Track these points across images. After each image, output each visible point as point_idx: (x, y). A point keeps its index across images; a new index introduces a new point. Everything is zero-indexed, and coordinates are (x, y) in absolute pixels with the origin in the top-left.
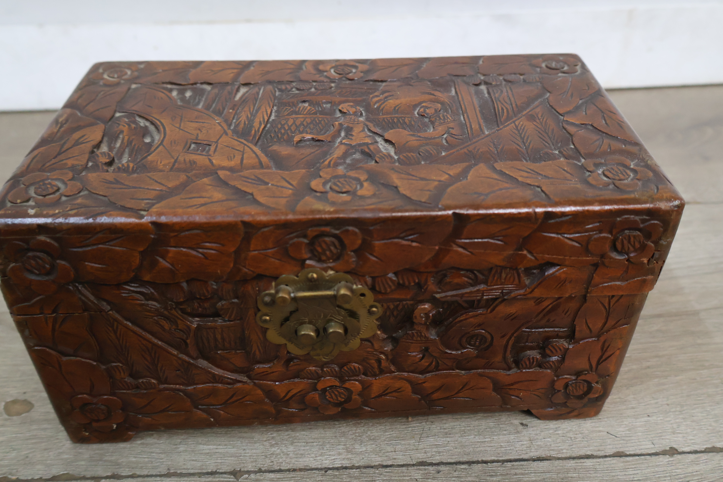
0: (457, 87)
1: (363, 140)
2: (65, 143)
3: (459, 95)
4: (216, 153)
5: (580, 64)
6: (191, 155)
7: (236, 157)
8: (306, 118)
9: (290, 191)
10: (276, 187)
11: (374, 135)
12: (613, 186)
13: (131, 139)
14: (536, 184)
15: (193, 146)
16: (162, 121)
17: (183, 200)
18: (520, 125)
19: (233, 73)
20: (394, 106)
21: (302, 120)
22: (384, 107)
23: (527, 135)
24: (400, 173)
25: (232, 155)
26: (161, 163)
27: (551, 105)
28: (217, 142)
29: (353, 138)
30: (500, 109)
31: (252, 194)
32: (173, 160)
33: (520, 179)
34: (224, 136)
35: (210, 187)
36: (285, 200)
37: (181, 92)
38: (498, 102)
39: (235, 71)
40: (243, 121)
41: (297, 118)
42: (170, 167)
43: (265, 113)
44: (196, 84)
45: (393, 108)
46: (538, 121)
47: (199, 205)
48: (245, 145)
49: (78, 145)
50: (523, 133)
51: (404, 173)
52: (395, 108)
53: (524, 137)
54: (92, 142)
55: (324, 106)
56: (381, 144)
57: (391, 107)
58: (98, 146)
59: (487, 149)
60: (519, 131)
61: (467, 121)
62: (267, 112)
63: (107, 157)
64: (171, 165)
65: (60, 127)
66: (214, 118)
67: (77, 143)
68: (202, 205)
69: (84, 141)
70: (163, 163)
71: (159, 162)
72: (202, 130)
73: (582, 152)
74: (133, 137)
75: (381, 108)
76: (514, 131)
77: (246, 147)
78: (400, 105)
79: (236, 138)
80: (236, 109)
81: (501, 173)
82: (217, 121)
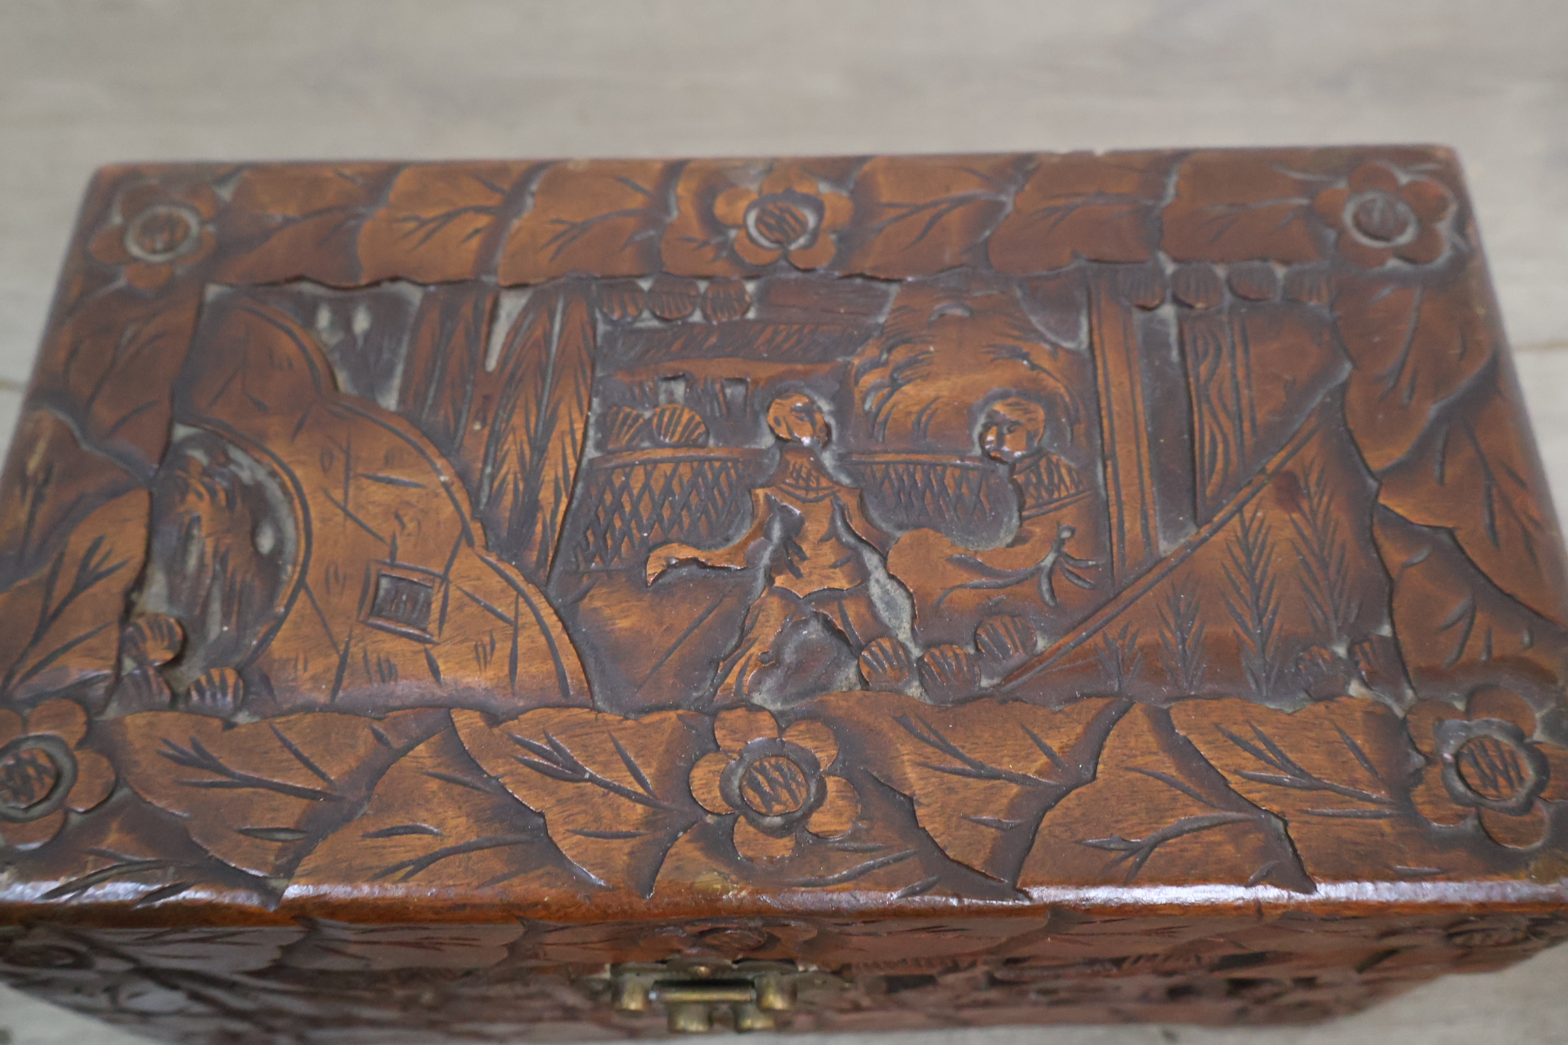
0: (1095, 321)
1: (828, 577)
2: (54, 574)
3: (1099, 364)
4: (447, 630)
5: (1453, 209)
6: (382, 636)
7: (498, 646)
8: (677, 462)
9: (640, 808)
10: (601, 790)
11: (862, 548)
12: (1476, 822)
13: (222, 549)
14: (1276, 808)
15: (384, 583)
16: (299, 473)
17: (368, 842)
18: (1256, 524)
19: (477, 231)
20: (916, 409)
21: (667, 468)
22: (889, 413)
23: (1270, 571)
24: (923, 739)
25: (487, 639)
26: (305, 669)
27: (1351, 427)
28: (444, 579)
29: (804, 568)
30: (1207, 438)
31: (541, 815)
32: (335, 659)
33: (1234, 781)
34: (464, 550)
35: (434, 785)
36: (627, 846)
37: (344, 321)
38: (1205, 407)
39: (483, 221)
40: (510, 477)
41: (656, 463)
42: (331, 686)
43: (568, 440)
44: (376, 283)
45: (913, 417)
46: (1305, 505)
47: (411, 862)
48: (520, 593)
49: (88, 585)
50: (1261, 564)
51: (933, 738)
52: (921, 413)
53: (1262, 581)
54: (122, 571)
55: (728, 391)
56: (878, 581)
57: (910, 413)
58: (140, 582)
59: (1157, 636)
60: (1249, 554)
61: (1112, 493)
62: (572, 432)
63: (166, 643)
64: (332, 675)
65: (38, 499)
66: (433, 464)
67: (86, 578)
68: (421, 864)
69: (103, 568)
70: (311, 671)
71: (300, 666)
72: (406, 519)
73: (1414, 660)
74: (228, 541)
75: (881, 418)
76: (1237, 551)
77: (524, 608)
78: (933, 406)
79: (492, 559)
80: (490, 421)
81: (1184, 753)
82: (443, 478)
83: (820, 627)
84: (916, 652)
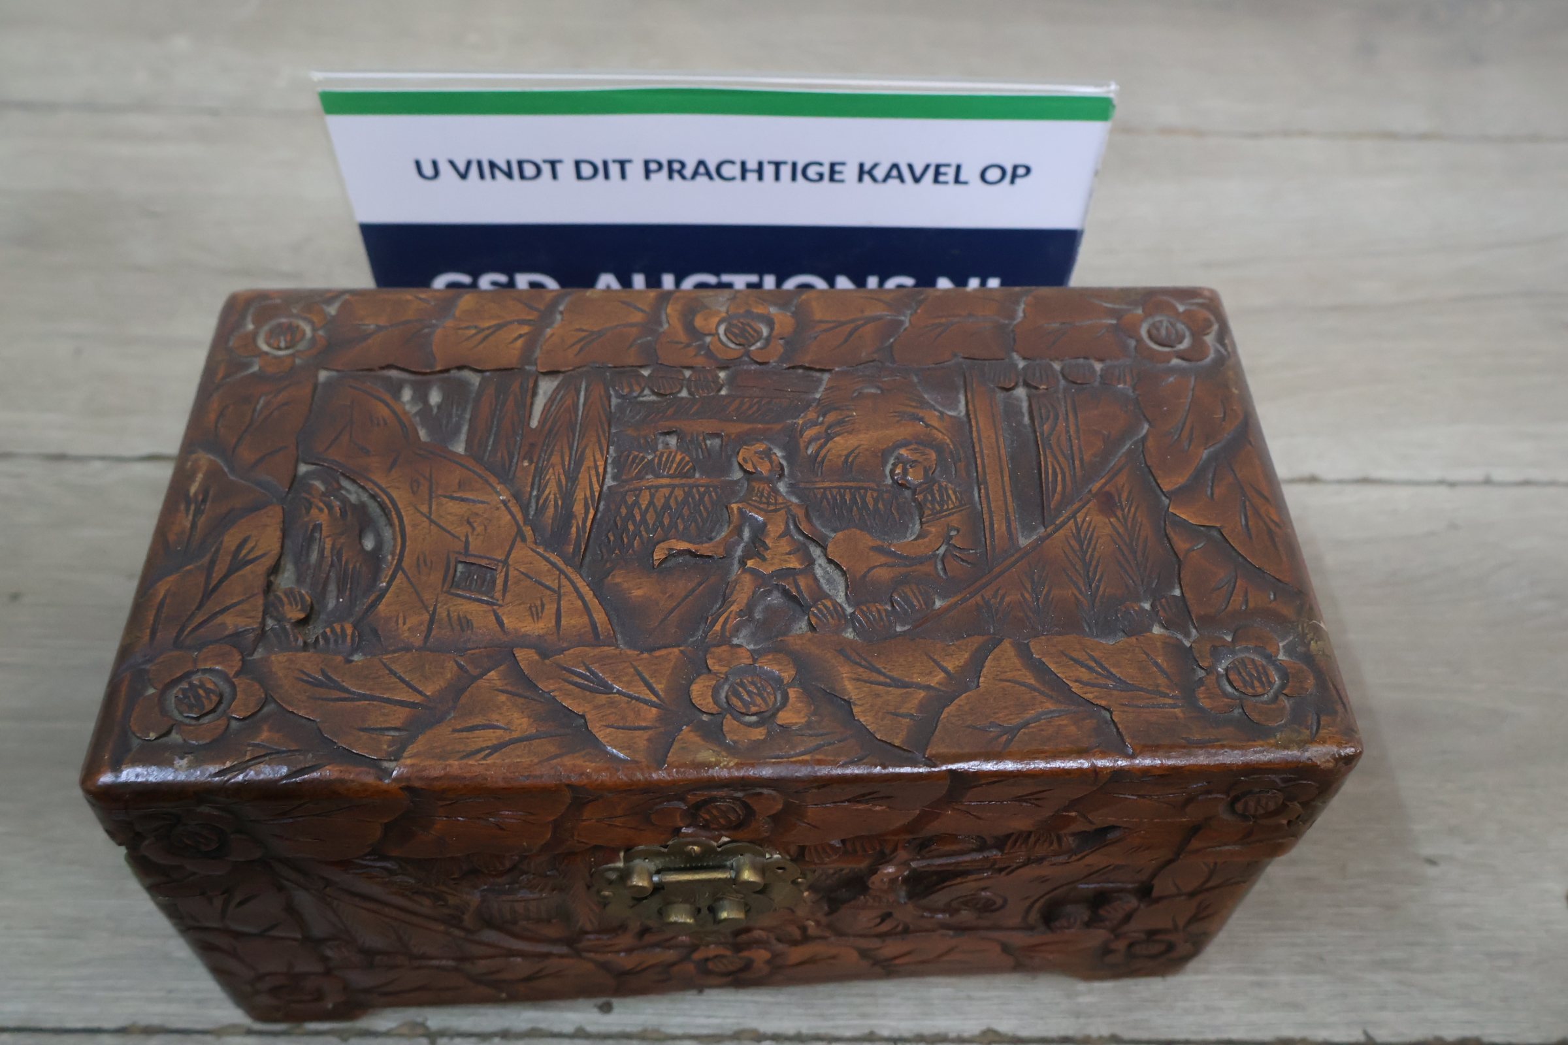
0: (969, 396)
1: (785, 561)
2: (212, 562)
3: (973, 423)
4: (508, 597)
5: (1216, 327)
6: (460, 601)
7: (546, 607)
8: (673, 487)
9: (654, 710)
10: (626, 699)
11: (808, 542)
12: (1241, 710)
13: (338, 546)
14: (1103, 703)
15: (460, 568)
16: (395, 494)
17: (456, 735)
18: (1085, 525)
19: (520, 336)
20: (845, 453)
21: (667, 491)
22: (825, 456)
23: (1096, 555)
24: (857, 663)
25: (538, 603)
26: (404, 624)
27: (1149, 464)
28: (505, 562)
29: (768, 554)
30: (1050, 471)
31: (583, 717)
32: (426, 617)
33: (1075, 687)
34: (519, 544)
35: (503, 698)
36: (646, 735)
37: (421, 395)
38: (1048, 452)
39: (525, 329)
40: (552, 496)
41: (657, 487)
42: (424, 635)
43: (593, 472)
44: (447, 371)
45: (843, 458)
46: (1119, 513)
47: (488, 747)
48: (561, 572)
49: (238, 569)
50: (1090, 550)
51: (863, 663)
52: (847, 456)
53: (1091, 561)
54: (263, 560)
55: (708, 442)
56: (820, 565)
57: (840, 456)
58: (275, 569)
59: (1019, 596)
60: (1081, 545)
61: (985, 506)
62: (596, 467)
63: (299, 607)
64: (424, 628)
65: (198, 512)
66: (494, 488)
67: (237, 564)
68: (495, 749)
69: (251, 556)
70: (408, 625)
71: (401, 621)
72: (475, 525)
73: (1196, 610)
74: (342, 540)
75: (819, 459)
76: (1073, 542)
77: (564, 582)
78: (857, 451)
79: (540, 550)
80: (535, 460)
81: (1039, 669)
82: (501, 498)
83: (780, 595)
84: (849, 610)
